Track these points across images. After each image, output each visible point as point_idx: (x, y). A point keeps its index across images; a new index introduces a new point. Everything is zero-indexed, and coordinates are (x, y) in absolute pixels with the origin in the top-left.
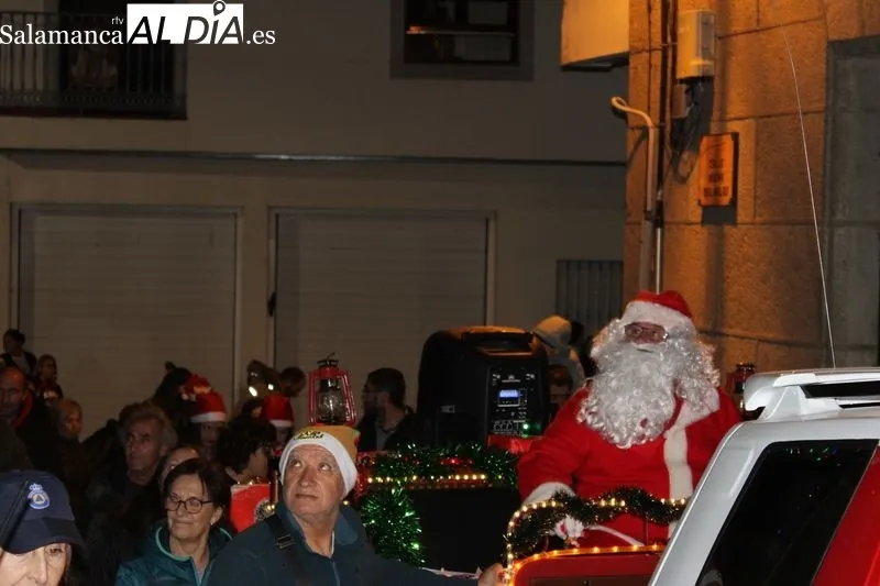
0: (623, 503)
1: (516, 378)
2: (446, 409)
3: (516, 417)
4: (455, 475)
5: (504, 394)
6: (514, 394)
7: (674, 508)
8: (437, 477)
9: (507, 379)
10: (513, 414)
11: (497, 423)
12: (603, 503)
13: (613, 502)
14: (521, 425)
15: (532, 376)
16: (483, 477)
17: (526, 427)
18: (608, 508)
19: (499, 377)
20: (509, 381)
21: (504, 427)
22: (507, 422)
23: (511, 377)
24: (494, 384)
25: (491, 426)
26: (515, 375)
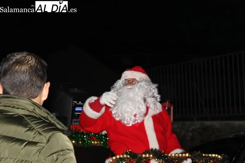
5: (77, 109)
6: (80, 109)
11: (74, 120)
12: (144, 155)
20: (79, 104)
21: (76, 122)
22: (77, 120)
23: (80, 102)
24: (74, 105)
25: (72, 122)
26: (81, 102)
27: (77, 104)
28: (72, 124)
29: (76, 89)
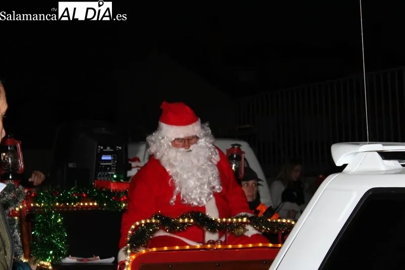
0: (192, 221)
1: (111, 149)
2: (71, 165)
3: (110, 171)
4: (80, 203)
5: (104, 158)
6: (109, 158)
7: (219, 224)
8: (70, 203)
9: (106, 149)
10: (108, 169)
11: (100, 173)
12: (181, 220)
13: (186, 220)
14: (112, 175)
15: (120, 148)
16: (95, 204)
17: (115, 176)
18: (184, 224)
19: (102, 148)
20: (107, 150)
21: (103, 176)
22: (105, 173)
23: (108, 148)
24: (99, 152)
25: (96, 175)
26: (110, 147)
27: (104, 150)
28: (97, 179)
29: (104, 129)
